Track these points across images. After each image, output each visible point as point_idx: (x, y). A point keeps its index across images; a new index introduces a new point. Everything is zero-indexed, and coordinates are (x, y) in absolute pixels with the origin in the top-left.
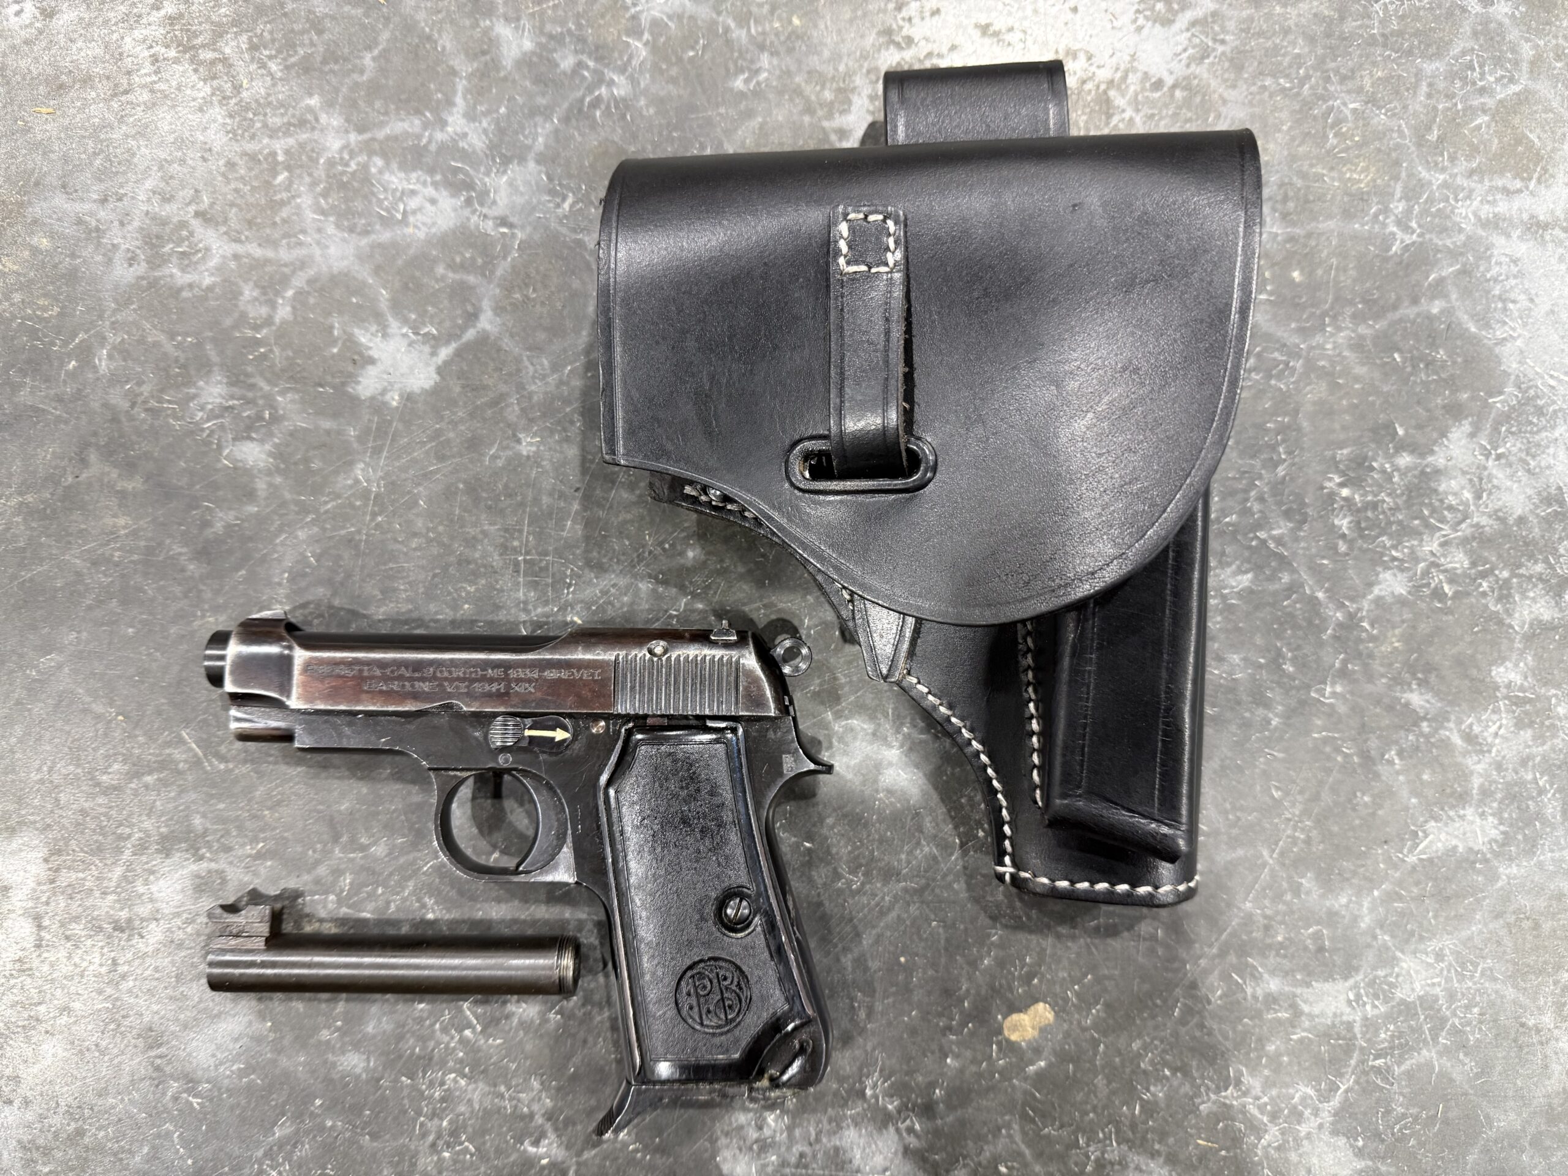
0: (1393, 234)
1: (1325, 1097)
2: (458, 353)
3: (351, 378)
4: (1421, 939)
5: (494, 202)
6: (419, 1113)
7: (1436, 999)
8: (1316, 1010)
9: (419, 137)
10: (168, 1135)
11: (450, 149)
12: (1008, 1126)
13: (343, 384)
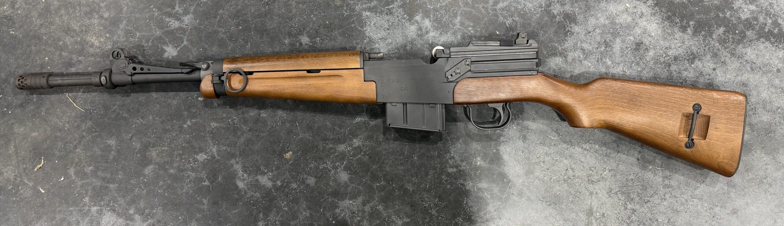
0: (344, 13)
1: (342, 165)
2: (181, 49)
3: (162, 54)
4: (357, 136)
5: (185, 22)
6: (184, 179)
7: (361, 146)
8: (339, 150)
9: (171, 11)
10: (142, 186)
11: (177, 13)
12: (286, 173)
13: (162, 56)
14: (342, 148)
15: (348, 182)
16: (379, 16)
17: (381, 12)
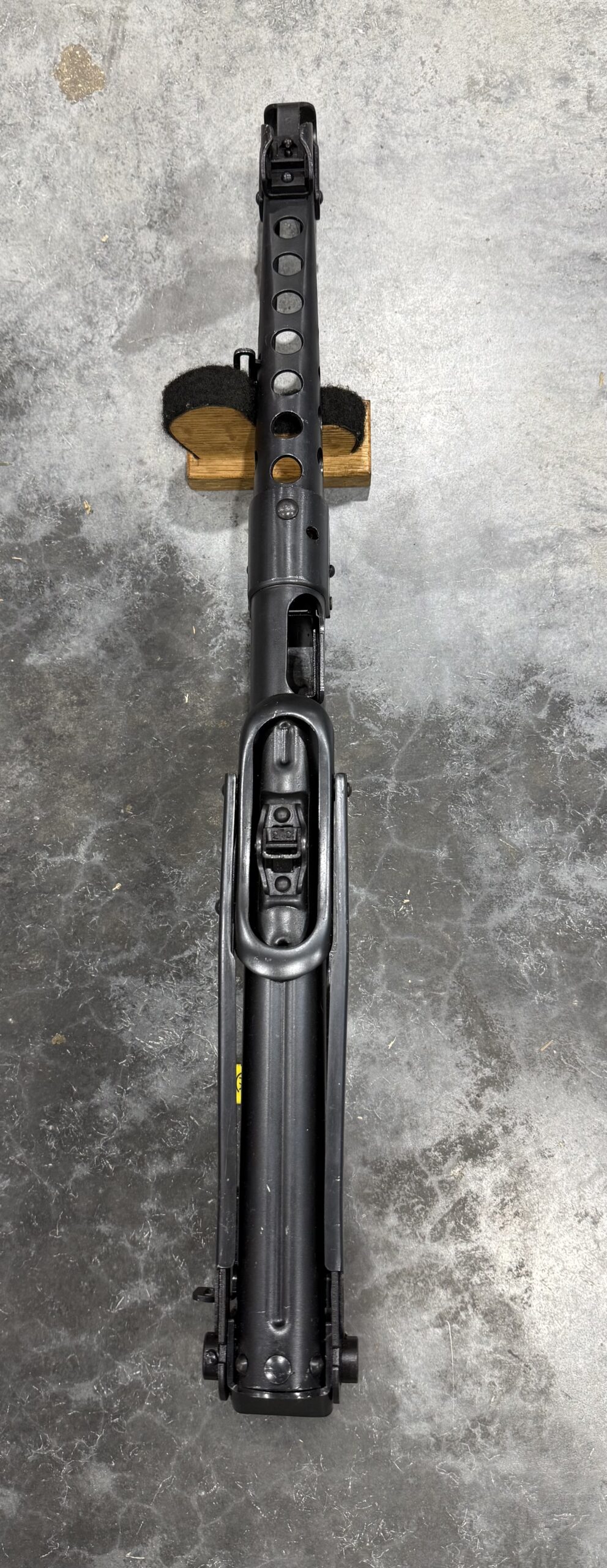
14: (85, 1392)
15: (114, 1495)
16: (156, 985)
17: (162, 973)
